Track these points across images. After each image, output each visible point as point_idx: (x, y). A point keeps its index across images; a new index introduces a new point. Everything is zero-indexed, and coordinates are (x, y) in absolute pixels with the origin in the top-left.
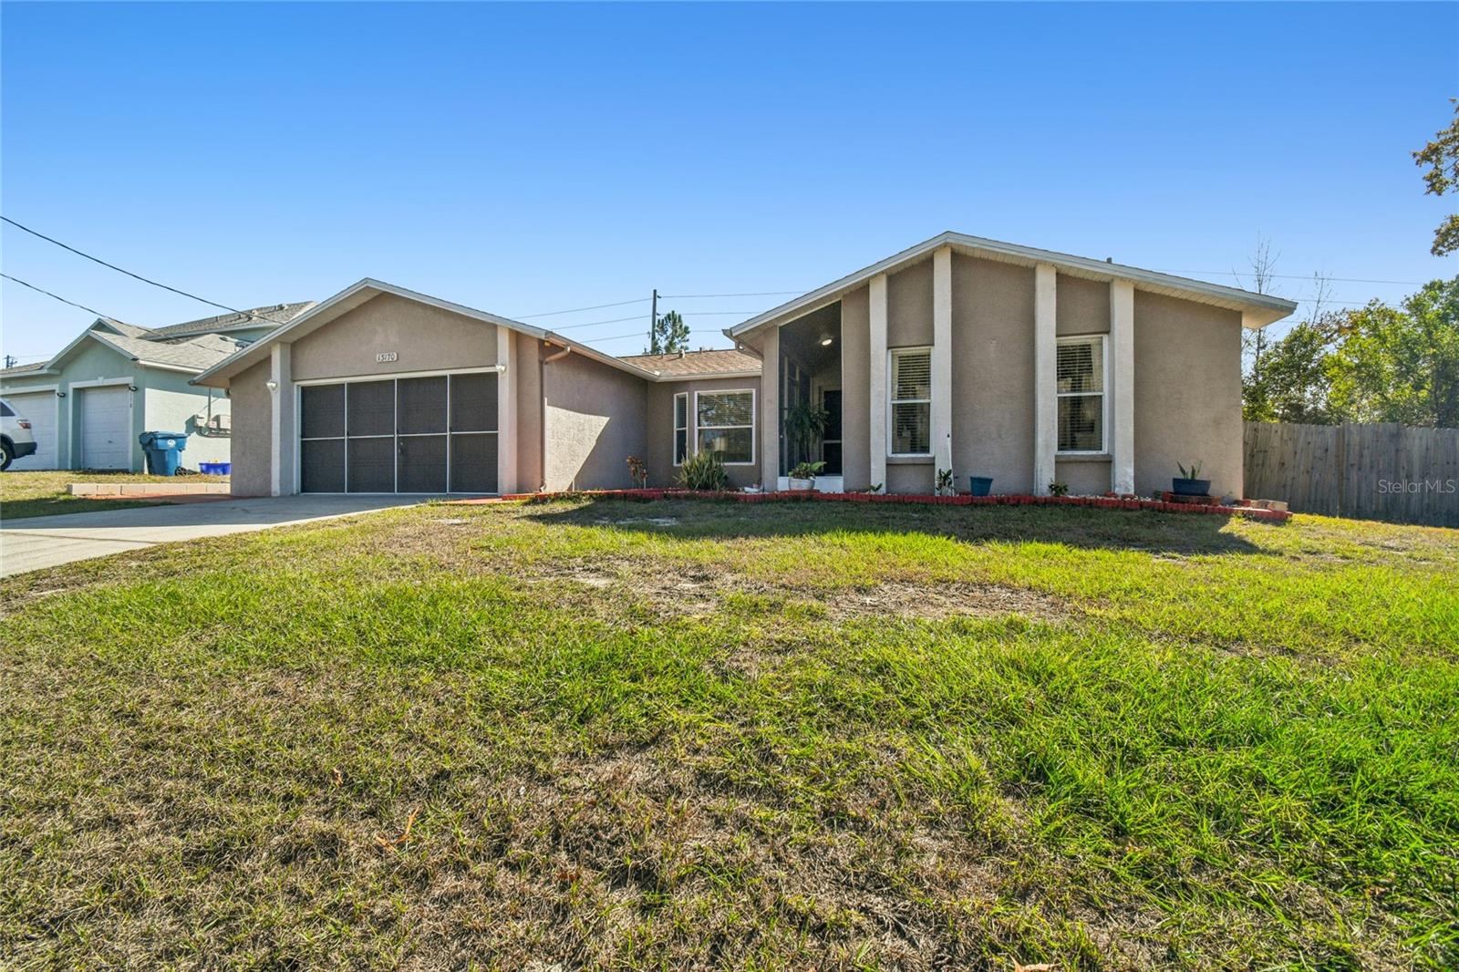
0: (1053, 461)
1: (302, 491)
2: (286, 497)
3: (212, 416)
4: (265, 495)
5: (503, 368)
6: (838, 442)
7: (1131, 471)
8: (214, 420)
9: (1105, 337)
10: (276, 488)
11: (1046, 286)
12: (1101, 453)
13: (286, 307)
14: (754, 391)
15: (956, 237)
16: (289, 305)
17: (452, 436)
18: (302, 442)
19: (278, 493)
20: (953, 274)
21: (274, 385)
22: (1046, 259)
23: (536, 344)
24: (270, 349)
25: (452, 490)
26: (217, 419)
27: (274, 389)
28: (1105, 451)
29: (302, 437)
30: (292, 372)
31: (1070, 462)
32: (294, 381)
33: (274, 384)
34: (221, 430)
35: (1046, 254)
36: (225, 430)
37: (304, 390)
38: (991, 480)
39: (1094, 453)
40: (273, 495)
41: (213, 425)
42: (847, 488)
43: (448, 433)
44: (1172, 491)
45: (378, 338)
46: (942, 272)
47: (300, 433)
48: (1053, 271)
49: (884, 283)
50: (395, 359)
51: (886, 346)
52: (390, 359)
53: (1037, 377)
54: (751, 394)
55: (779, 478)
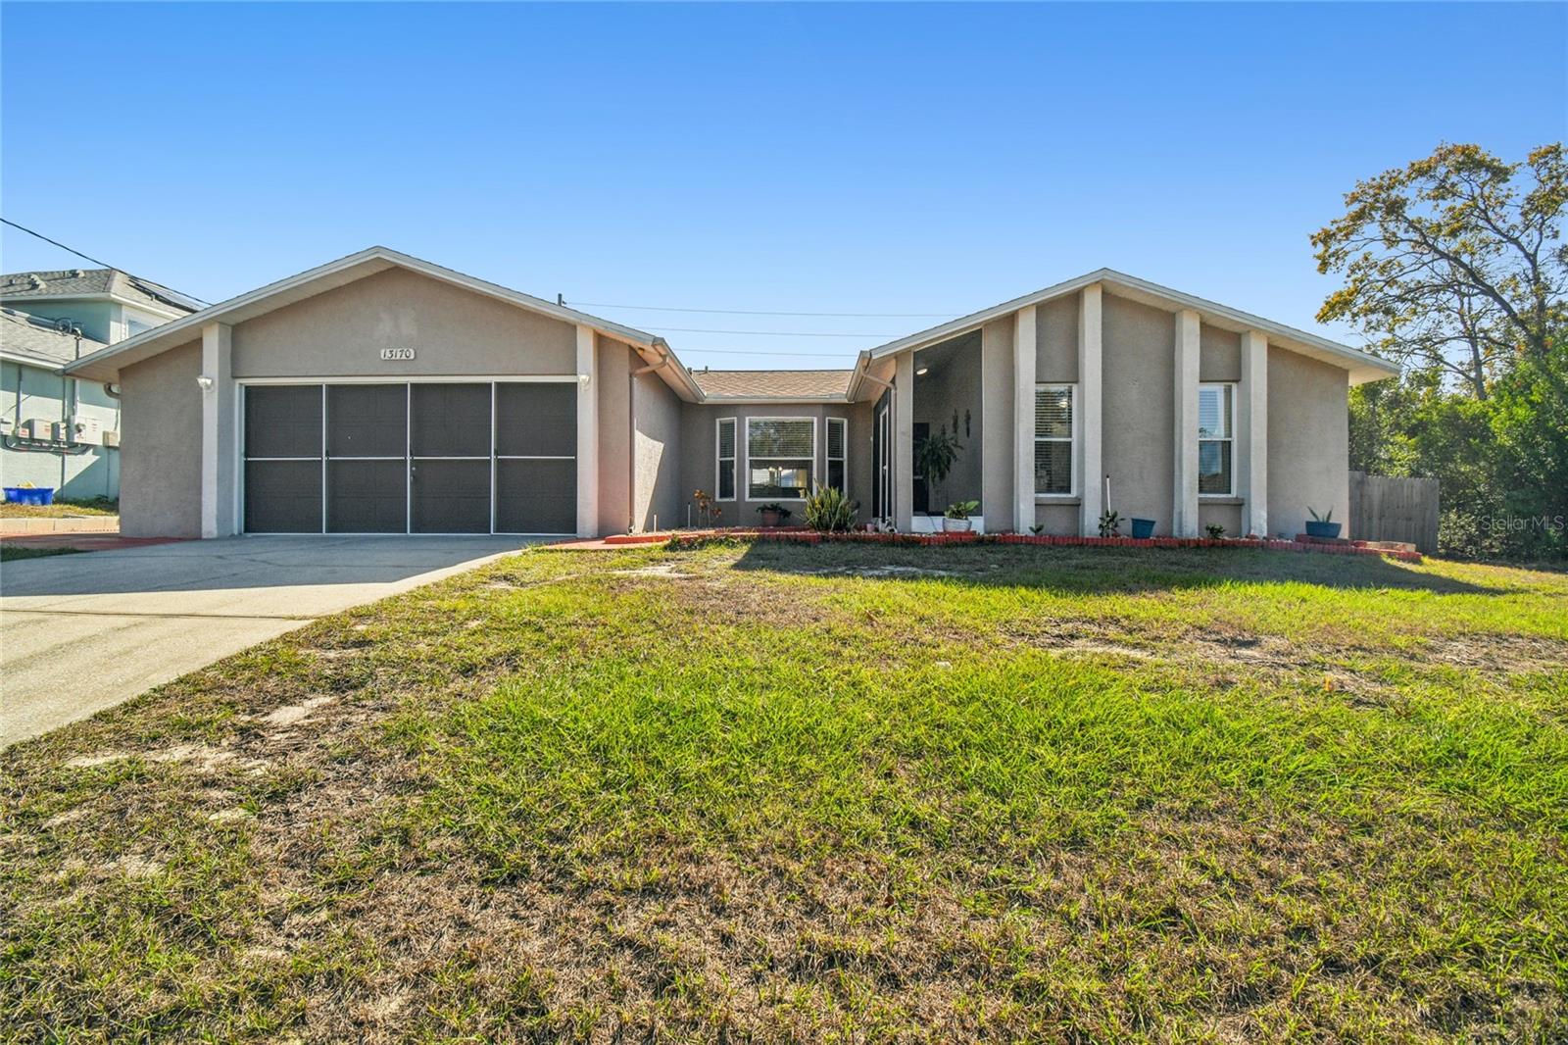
0: (1197, 503)
1: (247, 531)
2: (224, 538)
3: (22, 421)
4: (197, 538)
5: (585, 379)
7: (1265, 515)
8: (24, 425)
9: (1234, 386)
10: (210, 526)
11: (1189, 331)
12: (1230, 496)
13: (82, 275)
14: (815, 419)
15: (1114, 275)
16: (85, 272)
17: (499, 461)
18: (246, 462)
19: (215, 534)
20: (1103, 313)
21: (209, 382)
22: (1191, 305)
23: (627, 352)
24: (201, 330)
25: (497, 530)
26: (29, 424)
27: (208, 387)
28: (1234, 494)
29: (247, 455)
30: (234, 365)
31: (1212, 505)
32: (235, 377)
33: (208, 379)
34: (33, 440)
35: (1196, 301)
36: (40, 441)
37: (250, 391)
38: (1153, 523)
39: (1224, 496)
40: (204, 537)
41: (24, 433)
42: (988, 529)
43: (493, 457)
44: (1305, 533)
45: (385, 327)
46: (1092, 309)
47: (243, 450)
48: (1198, 317)
49: (1034, 315)
50: (412, 357)
51: (1034, 381)
52: (404, 357)
53: (1181, 421)
54: (812, 423)
55: (914, 517)
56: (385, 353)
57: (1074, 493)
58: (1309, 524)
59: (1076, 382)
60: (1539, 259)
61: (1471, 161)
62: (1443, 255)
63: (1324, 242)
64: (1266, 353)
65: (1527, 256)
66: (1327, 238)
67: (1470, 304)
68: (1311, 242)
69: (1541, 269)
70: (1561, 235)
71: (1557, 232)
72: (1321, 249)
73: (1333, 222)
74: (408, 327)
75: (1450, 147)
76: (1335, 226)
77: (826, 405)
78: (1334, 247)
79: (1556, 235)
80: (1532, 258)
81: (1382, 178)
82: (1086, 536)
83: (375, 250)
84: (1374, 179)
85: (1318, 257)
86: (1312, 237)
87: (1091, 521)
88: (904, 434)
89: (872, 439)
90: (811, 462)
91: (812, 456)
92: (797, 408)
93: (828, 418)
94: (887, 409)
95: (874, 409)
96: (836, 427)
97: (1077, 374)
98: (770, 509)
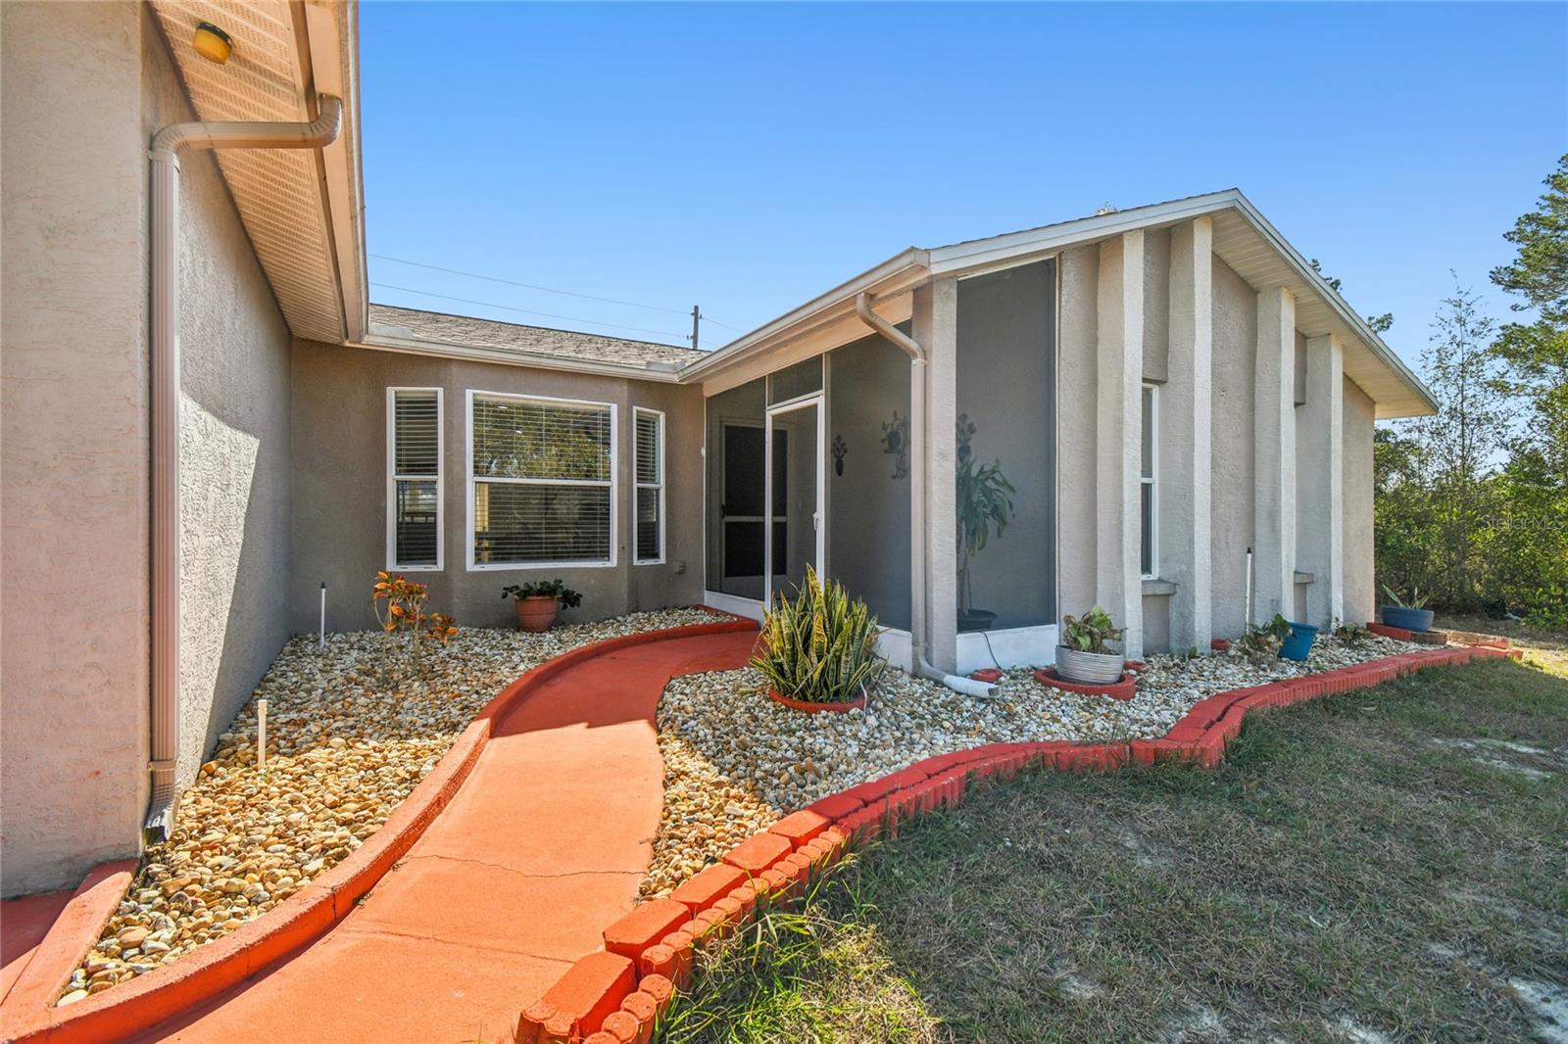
7: (1340, 598)
14: (614, 409)
46: (1202, 243)
49: (1144, 246)
54: (607, 415)
55: (960, 636)
77: (632, 382)
87: (1203, 626)
88: (943, 455)
89: (704, 452)
90: (607, 489)
91: (608, 478)
92: (579, 384)
93: (635, 408)
94: (819, 400)
95: (710, 399)
96: (646, 426)
97: (1165, 367)
98: (540, 593)
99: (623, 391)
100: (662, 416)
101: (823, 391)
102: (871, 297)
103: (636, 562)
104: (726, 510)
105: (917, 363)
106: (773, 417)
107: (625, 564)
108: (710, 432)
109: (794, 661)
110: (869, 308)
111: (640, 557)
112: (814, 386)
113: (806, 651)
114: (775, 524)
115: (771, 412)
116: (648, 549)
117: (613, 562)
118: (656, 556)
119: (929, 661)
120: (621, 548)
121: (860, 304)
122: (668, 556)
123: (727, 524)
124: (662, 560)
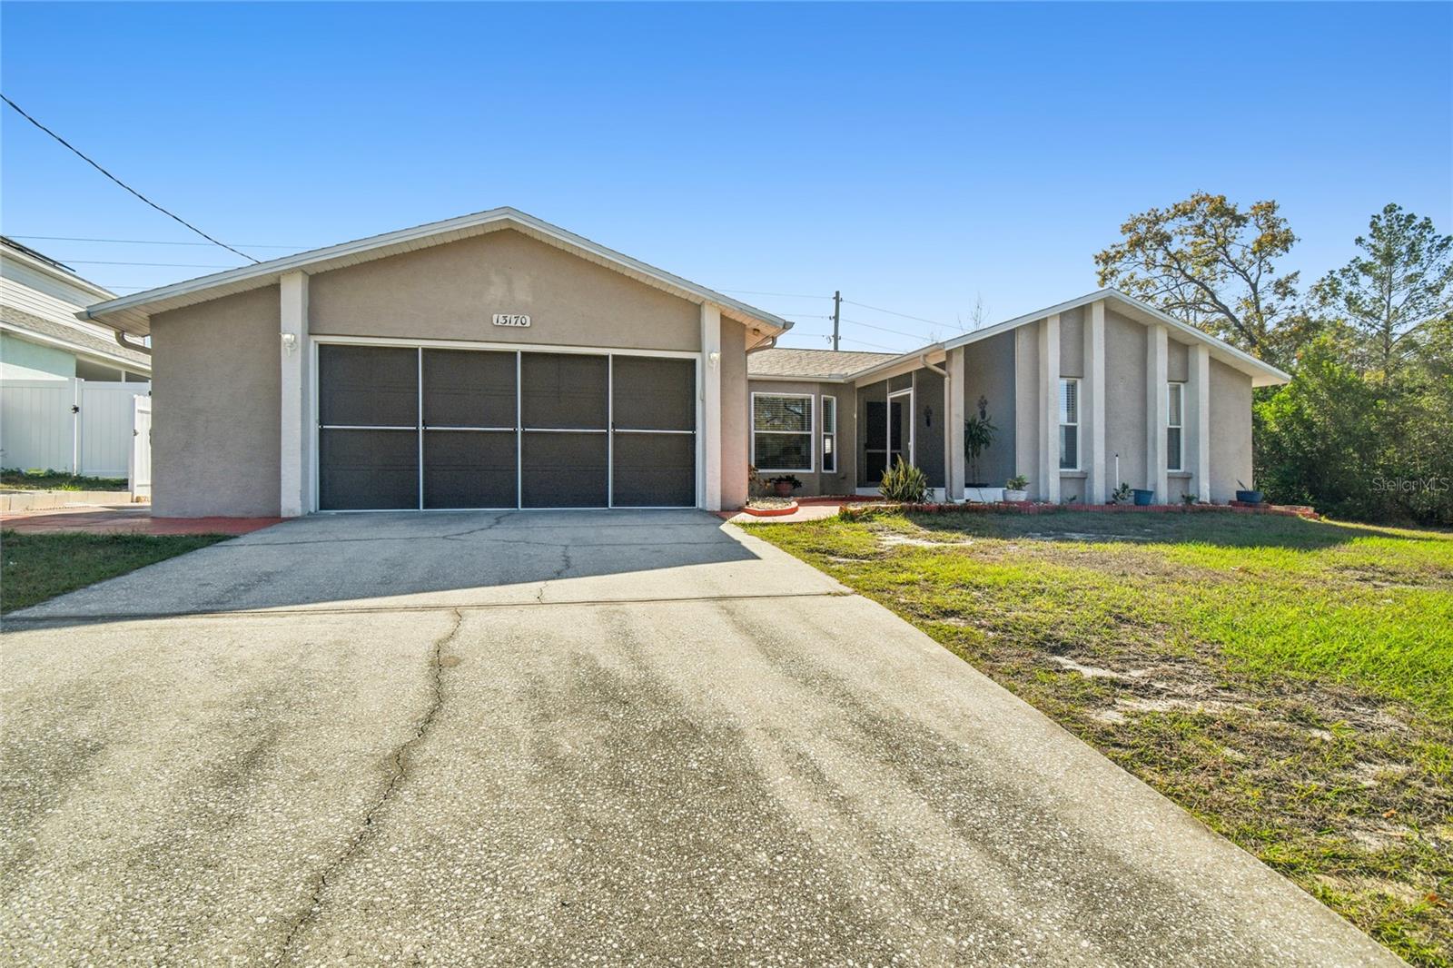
0: (1166, 475)
1: (321, 509)
4: (274, 519)
6: (884, 451)
7: (1208, 486)
10: (291, 501)
14: (813, 397)
17: (617, 435)
18: (324, 430)
19: (298, 511)
21: (292, 338)
24: (280, 280)
25: (615, 504)
27: (291, 344)
28: (1183, 469)
29: (320, 423)
31: (1172, 478)
32: (311, 334)
37: (325, 350)
38: (1152, 493)
39: (1176, 471)
43: (611, 430)
44: (1235, 499)
45: (496, 291)
46: (1098, 320)
47: (317, 418)
48: (1166, 332)
49: (1058, 321)
50: (528, 324)
51: (1058, 375)
52: (519, 324)
53: (1156, 411)
54: (810, 400)
55: (966, 489)
56: (498, 318)
57: (1079, 468)
58: (1238, 493)
59: (1081, 377)
60: (1259, 288)
61: (1222, 209)
62: (1191, 279)
63: (1106, 262)
64: (1208, 362)
65: (1251, 284)
66: (1107, 259)
67: (1195, 317)
68: (1095, 261)
69: (1261, 296)
70: (1274, 271)
71: (1272, 268)
72: (1101, 268)
73: (1114, 246)
74: (523, 295)
75: (1204, 196)
76: (1114, 249)
77: (821, 384)
78: (1111, 267)
79: (1271, 271)
80: (1254, 287)
81: (1149, 214)
82: (1096, 504)
83: (505, 211)
84: (1142, 215)
85: (1100, 274)
86: (1096, 257)
87: (1099, 492)
88: (958, 416)
89: (855, 416)
90: (809, 436)
91: (810, 430)
92: (797, 386)
93: (822, 396)
94: (911, 392)
95: (859, 389)
96: (827, 404)
97: (1082, 371)
98: (785, 480)
99: (817, 388)
100: (835, 399)
101: (912, 388)
102: (925, 356)
103: (823, 471)
104: (867, 446)
105: (947, 379)
106: (891, 399)
107: (818, 472)
108: (859, 405)
109: (893, 486)
110: (924, 360)
111: (825, 469)
112: (908, 385)
113: (897, 483)
114: (892, 454)
115: (890, 397)
116: (828, 465)
117: (812, 471)
118: (832, 469)
119: (951, 497)
120: (816, 464)
121: (921, 359)
122: (838, 470)
123: (868, 454)
124: (835, 471)
